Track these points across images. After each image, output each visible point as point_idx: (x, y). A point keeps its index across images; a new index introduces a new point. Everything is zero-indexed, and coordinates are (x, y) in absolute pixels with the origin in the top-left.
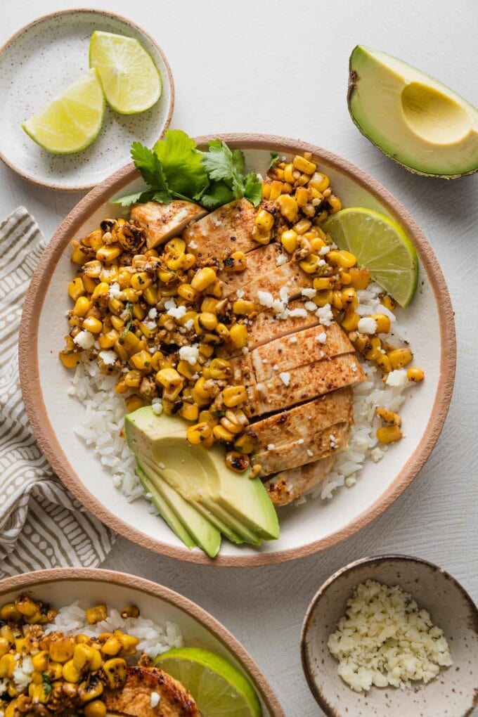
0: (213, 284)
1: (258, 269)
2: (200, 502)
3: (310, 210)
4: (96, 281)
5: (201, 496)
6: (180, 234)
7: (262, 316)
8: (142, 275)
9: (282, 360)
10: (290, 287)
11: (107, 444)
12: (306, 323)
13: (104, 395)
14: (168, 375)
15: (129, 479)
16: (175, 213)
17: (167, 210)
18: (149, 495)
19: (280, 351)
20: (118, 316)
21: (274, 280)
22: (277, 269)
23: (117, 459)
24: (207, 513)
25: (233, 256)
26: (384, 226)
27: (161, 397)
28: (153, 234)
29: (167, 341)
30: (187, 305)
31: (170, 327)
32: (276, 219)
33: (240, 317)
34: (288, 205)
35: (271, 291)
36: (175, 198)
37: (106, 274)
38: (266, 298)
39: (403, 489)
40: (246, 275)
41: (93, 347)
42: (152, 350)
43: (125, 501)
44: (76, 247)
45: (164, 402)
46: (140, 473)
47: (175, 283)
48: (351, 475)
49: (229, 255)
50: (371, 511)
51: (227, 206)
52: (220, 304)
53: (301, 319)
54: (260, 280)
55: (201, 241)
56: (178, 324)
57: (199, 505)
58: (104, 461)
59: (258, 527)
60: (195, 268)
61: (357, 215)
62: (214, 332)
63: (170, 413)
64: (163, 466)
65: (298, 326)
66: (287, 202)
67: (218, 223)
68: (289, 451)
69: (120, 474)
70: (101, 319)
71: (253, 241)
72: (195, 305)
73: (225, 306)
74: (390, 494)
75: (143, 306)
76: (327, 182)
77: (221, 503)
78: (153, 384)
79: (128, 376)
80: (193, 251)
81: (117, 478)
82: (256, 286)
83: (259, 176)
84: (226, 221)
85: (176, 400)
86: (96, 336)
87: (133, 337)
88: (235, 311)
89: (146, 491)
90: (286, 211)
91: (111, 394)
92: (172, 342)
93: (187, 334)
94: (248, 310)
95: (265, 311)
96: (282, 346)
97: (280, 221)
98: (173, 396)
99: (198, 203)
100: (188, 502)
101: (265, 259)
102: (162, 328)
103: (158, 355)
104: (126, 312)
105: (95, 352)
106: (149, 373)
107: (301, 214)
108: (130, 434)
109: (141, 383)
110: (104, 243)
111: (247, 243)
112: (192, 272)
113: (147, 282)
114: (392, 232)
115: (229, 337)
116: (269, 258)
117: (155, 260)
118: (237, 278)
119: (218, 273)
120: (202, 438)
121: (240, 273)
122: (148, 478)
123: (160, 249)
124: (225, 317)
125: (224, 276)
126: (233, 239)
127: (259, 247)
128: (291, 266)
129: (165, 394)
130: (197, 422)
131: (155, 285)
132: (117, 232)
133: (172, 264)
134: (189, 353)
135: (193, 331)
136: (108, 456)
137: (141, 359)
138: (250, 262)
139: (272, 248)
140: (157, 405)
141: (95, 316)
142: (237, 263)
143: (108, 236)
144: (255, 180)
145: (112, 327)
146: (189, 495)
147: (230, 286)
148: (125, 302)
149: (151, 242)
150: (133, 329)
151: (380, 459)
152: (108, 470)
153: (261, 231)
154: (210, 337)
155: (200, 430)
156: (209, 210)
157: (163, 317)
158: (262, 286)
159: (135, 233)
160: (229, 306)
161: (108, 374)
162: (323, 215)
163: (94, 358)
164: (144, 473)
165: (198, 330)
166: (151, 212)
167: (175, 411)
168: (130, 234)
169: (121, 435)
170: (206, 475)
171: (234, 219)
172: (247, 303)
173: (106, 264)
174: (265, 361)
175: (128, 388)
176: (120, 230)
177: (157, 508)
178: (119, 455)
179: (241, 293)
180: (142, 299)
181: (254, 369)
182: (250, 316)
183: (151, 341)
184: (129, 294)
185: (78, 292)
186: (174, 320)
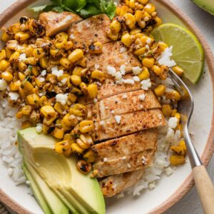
0: (81, 59)
1: (109, 54)
2: (58, 190)
3: (143, 24)
4: (13, 51)
5: (59, 186)
6: (66, 30)
7: (107, 81)
8: (40, 49)
9: (117, 108)
10: (127, 65)
11: (7, 149)
12: (133, 88)
13: (9, 119)
14: (47, 109)
15: (17, 171)
16: (64, 18)
17: (59, 16)
18: (28, 182)
19: (116, 102)
20: (23, 73)
21: (117, 61)
22: (120, 55)
23: (12, 158)
24: (62, 197)
25: (95, 44)
26: (186, 34)
27: (42, 122)
28: (49, 27)
29: (50, 89)
30: (64, 70)
31: (53, 81)
32: (122, 27)
33: (95, 80)
34: (130, 19)
35: (115, 67)
36: (65, 10)
37: (19, 48)
38: (111, 70)
39: (184, 194)
40: (101, 57)
41: (6, 90)
42: (41, 94)
43: (13, 184)
44: (4, 31)
45: (44, 126)
46: (24, 168)
47: (59, 57)
48: (152, 183)
49: (93, 43)
50: (164, 205)
51: (95, 17)
52: (83, 71)
53: (130, 85)
54: (109, 60)
55: (77, 35)
56: (57, 80)
57: (57, 191)
58: (4, 158)
59: (92, 209)
60: (72, 50)
61: (171, 27)
62: (78, 87)
63: (46, 132)
64: (38, 165)
65: (128, 89)
66: (129, 18)
67: (88, 26)
68: (116, 163)
69: (12, 167)
70: (13, 74)
71: (108, 38)
72: (69, 70)
73: (87, 72)
74: (175, 196)
75: (38, 68)
76: (154, 9)
77: (71, 191)
78: (38, 115)
79: (24, 108)
80: (72, 40)
81: (10, 170)
82: (107, 63)
83: (115, 3)
84: (93, 25)
85: (50, 125)
86: (8, 83)
87: (30, 85)
88: (93, 76)
89: (27, 179)
90: (128, 22)
91: (13, 119)
92: (53, 91)
93: (62, 87)
94: (100, 76)
95: (109, 79)
96: (118, 100)
97: (124, 27)
98: (49, 122)
99: (78, 14)
100: (51, 189)
101: (113, 48)
102: (48, 82)
103: (44, 97)
104: (28, 71)
105: (7, 93)
106: (37, 108)
107: (137, 26)
108: (21, 143)
109: (31, 113)
110: (20, 30)
111: (104, 39)
112: (70, 51)
113: (43, 54)
114: (190, 38)
115: (87, 91)
116: (116, 49)
117: (49, 42)
118: (96, 58)
119: (85, 53)
120: (64, 150)
121: (98, 54)
122: (29, 171)
123: (53, 37)
124: (86, 79)
125: (88, 55)
126: (96, 35)
127: (111, 41)
128: (128, 54)
129: (45, 121)
130: (62, 140)
131: (47, 58)
132: (28, 24)
133: (58, 45)
134: (62, 98)
135: (66, 85)
136: (7, 156)
137: (33, 98)
138: (105, 49)
139: (118, 43)
140: (39, 127)
141: (9, 72)
142: (96, 48)
143: (24, 26)
144: (113, 5)
145: (18, 78)
146: (53, 184)
147: (91, 62)
148: (28, 65)
149: (48, 33)
150: (30, 80)
151: (171, 174)
152: (6, 164)
153: (113, 32)
154: (75, 89)
155: (63, 144)
156: (84, 18)
157: (49, 75)
158: (110, 63)
159: (39, 26)
160: (89, 73)
161: (13, 106)
162: (150, 28)
163: (6, 96)
164: (27, 169)
165: (69, 85)
166: (50, 16)
167: (50, 132)
168: (36, 26)
169: (16, 143)
170: (64, 173)
171: (97, 25)
172: (100, 72)
173: (20, 42)
174: (107, 107)
175: (23, 115)
176: (30, 24)
177: (32, 190)
178: (14, 156)
179: (97, 66)
180: (38, 64)
181: (100, 112)
182: (101, 80)
183: (41, 89)
184: (31, 60)
185: (2, 57)
186: (56, 78)
